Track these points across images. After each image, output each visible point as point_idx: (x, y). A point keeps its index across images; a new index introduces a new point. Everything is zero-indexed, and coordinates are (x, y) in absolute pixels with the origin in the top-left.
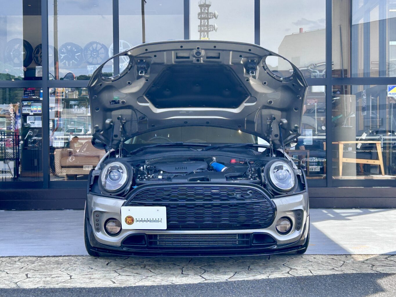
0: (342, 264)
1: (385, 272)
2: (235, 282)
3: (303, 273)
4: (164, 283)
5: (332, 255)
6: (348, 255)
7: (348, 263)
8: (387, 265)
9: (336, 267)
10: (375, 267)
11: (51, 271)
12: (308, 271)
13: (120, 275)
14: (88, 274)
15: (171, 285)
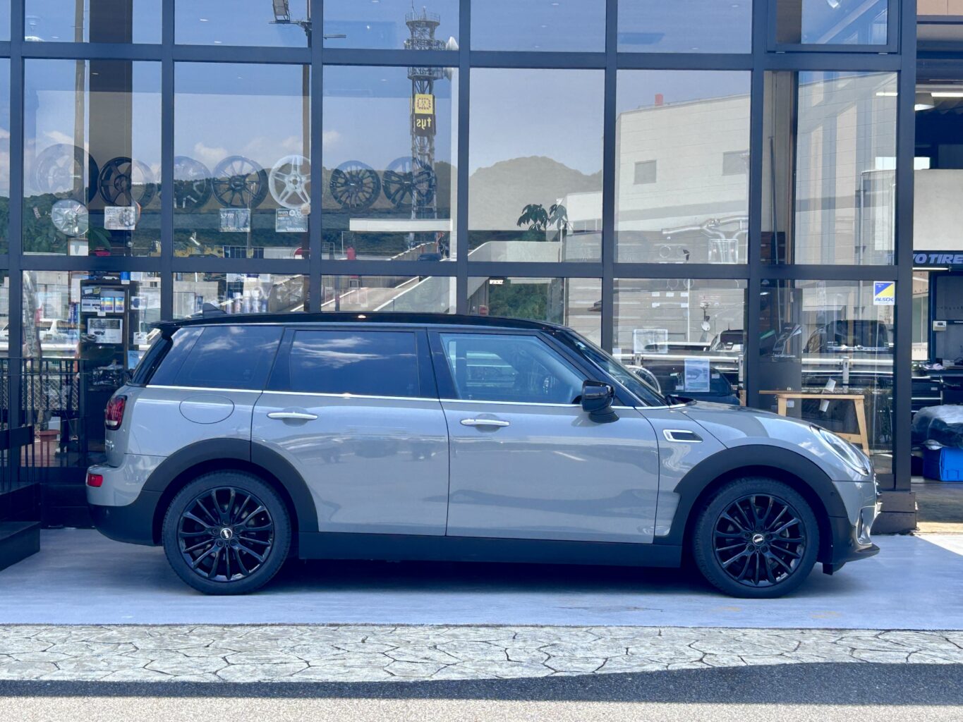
0: (796, 646)
1: (876, 661)
2: (609, 675)
3: (728, 661)
4: (482, 676)
5: (775, 629)
6: (806, 629)
7: (808, 645)
8: (879, 649)
9: (787, 652)
10: (858, 652)
11: (266, 653)
12: (736, 658)
13: (395, 660)
14: (335, 657)
15: (495, 680)
